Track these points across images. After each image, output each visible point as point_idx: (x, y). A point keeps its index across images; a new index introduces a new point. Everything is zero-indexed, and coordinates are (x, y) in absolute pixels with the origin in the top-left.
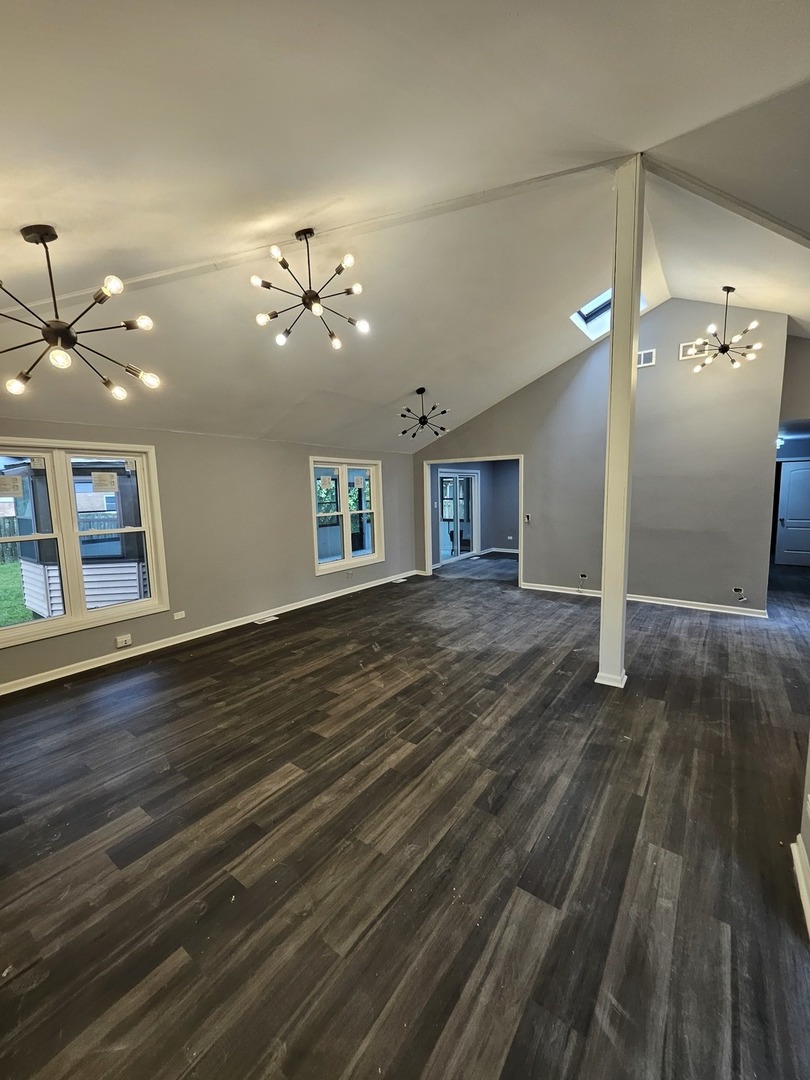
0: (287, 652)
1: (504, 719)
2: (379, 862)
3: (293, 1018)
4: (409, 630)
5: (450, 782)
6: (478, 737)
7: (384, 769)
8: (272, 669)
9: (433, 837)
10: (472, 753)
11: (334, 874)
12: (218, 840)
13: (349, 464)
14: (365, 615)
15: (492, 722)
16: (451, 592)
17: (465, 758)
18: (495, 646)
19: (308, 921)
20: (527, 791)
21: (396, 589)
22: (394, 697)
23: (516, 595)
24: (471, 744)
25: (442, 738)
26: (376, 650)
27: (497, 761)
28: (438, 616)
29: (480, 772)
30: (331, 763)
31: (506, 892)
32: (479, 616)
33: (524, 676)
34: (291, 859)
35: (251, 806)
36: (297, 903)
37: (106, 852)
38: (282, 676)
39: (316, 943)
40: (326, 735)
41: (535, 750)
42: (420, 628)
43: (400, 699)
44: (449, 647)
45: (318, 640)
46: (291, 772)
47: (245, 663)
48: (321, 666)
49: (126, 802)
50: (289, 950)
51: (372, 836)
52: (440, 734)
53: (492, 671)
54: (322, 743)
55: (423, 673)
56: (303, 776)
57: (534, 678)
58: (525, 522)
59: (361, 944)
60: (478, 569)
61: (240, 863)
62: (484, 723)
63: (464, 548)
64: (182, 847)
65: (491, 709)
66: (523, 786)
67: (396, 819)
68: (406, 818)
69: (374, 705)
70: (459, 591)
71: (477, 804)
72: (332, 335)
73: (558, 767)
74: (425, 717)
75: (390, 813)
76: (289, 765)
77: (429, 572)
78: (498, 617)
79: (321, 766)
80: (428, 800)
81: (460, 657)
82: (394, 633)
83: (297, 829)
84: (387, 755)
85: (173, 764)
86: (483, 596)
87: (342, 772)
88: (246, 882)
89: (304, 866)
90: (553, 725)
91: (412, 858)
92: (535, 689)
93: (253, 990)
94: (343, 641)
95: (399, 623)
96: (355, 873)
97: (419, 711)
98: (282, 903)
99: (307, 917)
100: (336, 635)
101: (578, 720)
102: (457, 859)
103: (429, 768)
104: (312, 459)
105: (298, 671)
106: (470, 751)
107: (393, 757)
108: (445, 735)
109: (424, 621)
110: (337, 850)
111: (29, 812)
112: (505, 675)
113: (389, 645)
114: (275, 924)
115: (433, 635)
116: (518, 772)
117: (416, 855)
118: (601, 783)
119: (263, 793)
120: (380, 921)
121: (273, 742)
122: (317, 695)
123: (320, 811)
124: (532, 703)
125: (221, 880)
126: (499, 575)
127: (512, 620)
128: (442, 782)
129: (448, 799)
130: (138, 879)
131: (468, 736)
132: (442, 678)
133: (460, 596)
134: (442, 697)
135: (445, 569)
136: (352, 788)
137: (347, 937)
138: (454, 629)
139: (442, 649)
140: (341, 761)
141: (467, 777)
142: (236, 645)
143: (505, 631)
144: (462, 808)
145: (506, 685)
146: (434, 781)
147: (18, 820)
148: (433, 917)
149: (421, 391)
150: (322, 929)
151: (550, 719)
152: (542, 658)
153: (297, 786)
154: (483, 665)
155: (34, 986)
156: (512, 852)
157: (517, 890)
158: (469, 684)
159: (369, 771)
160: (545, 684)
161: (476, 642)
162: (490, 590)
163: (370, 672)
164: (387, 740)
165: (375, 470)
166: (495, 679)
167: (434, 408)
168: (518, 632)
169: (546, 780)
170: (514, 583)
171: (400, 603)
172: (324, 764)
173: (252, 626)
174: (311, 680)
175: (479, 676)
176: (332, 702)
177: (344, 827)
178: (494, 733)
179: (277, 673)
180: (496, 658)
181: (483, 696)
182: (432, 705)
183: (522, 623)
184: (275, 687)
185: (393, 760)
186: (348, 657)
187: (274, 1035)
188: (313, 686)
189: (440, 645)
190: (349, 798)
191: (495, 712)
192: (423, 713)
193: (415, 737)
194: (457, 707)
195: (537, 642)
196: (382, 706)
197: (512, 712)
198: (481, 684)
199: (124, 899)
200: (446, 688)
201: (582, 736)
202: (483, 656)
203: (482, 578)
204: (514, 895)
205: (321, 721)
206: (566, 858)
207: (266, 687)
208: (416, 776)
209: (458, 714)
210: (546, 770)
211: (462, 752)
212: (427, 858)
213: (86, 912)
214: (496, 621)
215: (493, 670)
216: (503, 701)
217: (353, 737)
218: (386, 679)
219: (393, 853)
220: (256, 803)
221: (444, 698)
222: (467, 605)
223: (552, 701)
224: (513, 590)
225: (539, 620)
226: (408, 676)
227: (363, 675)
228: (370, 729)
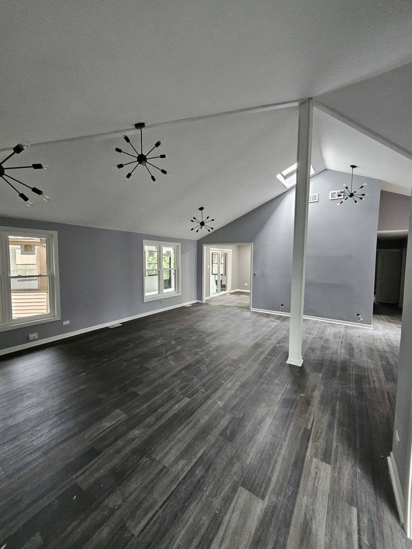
0: (124, 344)
1: (238, 384)
2: (164, 471)
4: (191, 332)
5: (207, 422)
6: (224, 394)
7: (170, 414)
8: (114, 354)
9: (195, 455)
10: (220, 404)
11: (136, 480)
14: (169, 324)
15: (232, 386)
16: (215, 312)
17: (216, 406)
18: (236, 342)
19: (118, 512)
20: (248, 427)
21: (186, 310)
22: (180, 371)
24: (220, 398)
25: (204, 395)
26: (172, 343)
27: (233, 408)
28: (207, 325)
29: (224, 416)
30: (142, 410)
31: (234, 490)
32: (228, 325)
33: (250, 359)
34: (112, 471)
35: (93, 437)
36: (113, 500)
38: (120, 358)
39: (121, 527)
40: (141, 393)
41: (254, 402)
42: (197, 331)
43: (183, 372)
44: (212, 343)
45: (143, 337)
46: (118, 415)
47: (100, 350)
48: (142, 352)
50: (105, 531)
51: (161, 455)
52: (204, 393)
54: (138, 398)
55: (197, 357)
56: (125, 418)
57: (255, 360)
58: (253, 277)
59: (148, 527)
60: (229, 300)
61: (82, 474)
62: (227, 386)
63: (223, 289)
65: (232, 378)
66: (247, 423)
67: (176, 444)
68: (181, 443)
69: (169, 375)
70: (219, 312)
71: (221, 434)
73: (265, 412)
74: (196, 382)
75: (172, 440)
76: (118, 411)
77: (204, 301)
78: (238, 326)
79: (136, 411)
80: (194, 432)
81: (217, 348)
82: (183, 334)
83: (118, 451)
84: (174, 405)
86: (231, 315)
87: (147, 415)
88: (84, 487)
89: (119, 475)
90: (264, 387)
91: (183, 469)
92: (256, 366)
94: (155, 338)
95: (186, 329)
97: (193, 379)
98: (104, 499)
99: (118, 508)
100: (152, 335)
101: (277, 385)
102: (208, 469)
103: (196, 413)
104: (144, 241)
105: (129, 355)
106: (219, 402)
107: (177, 406)
108: (206, 393)
109: (199, 328)
112: (240, 359)
113: (180, 341)
115: (204, 336)
116: (244, 415)
117: (185, 467)
118: (288, 422)
119: (101, 428)
120: (160, 511)
121: (111, 397)
122: (138, 369)
123: (133, 440)
124: (253, 375)
126: (240, 303)
127: (245, 328)
128: (202, 422)
129: (205, 432)
131: (218, 394)
132: (207, 360)
133: (219, 314)
135: (212, 300)
136: (152, 425)
137: (140, 522)
138: (215, 333)
139: (208, 343)
140: (148, 409)
141: (216, 418)
142: (97, 340)
143: (241, 334)
144: (213, 437)
145: (241, 365)
146: (198, 421)
148: (192, 507)
149: (201, 209)
151: (263, 384)
152: (260, 349)
153: (121, 424)
154: (230, 352)
156: (239, 464)
157: (240, 488)
158: (221, 364)
159: (163, 414)
160: (261, 364)
161: (225, 341)
162: (234, 312)
163: (169, 356)
164: (175, 396)
165: (177, 248)
166: (235, 361)
167: (208, 218)
168: (248, 335)
169: (259, 419)
170: (247, 308)
171: (187, 317)
172: (138, 411)
173: (107, 328)
174: (136, 360)
175: (227, 359)
176: (146, 373)
177: (145, 451)
178: (233, 392)
179: (118, 356)
180: (236, 349)
181: (228, 370)
182: (200, 376)
183: (250, 330)
184: (116, 364)
185: (177, 408)
186: (157, 347)
188: (136, 363)
189: (207, 341)
190: (150, 431)
191: (233, 380)
192: (195, 380)
193: (190, 394)
194: (213, 377)
195: (257, 340)
196: (173, 376)
197: (242, 380)
198: (227, 364)
200: (207, 367)
201: (279, 394)
202: (229, 348)
203: (231, 305)
204: (238, 492)
205: (139, 384)
206: (268, 468)
207: (111, 364)
208: (188, 418)
209: (214, 381)
210: (259, 414)
211: (215, 403)
212: (191, 469)
214: (237, 329)
215: (234, 356)
216: (239, 373)
218: (177, 360)
219: (172, 466)
220: (95, 435)
221: (207, 371)
222: (222, 320)
223: (264, 374)
224: (246, 311)
225: (259, 328)
226: (189, 358)
227: (164, 358)
228: (165, 389)
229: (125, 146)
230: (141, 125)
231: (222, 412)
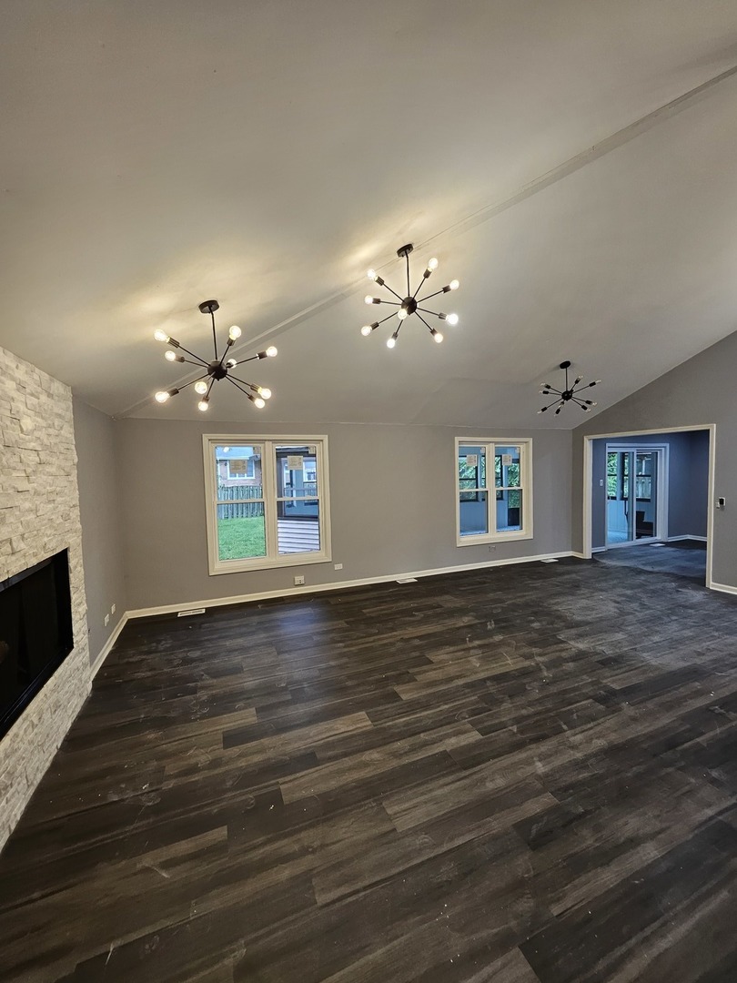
0: (409, 612)
1: (600, 743)
2: (391, 836)
3: (261, 932)
4: (535, 614)
5: (499, 790)
6: (556, 752)
7: (437, 749)
8: (390, 625)
9: (451, 839)
10: (540, 768)
11: (348, 827)
12: (285, 755)
13: (496, 443)
14: (495, 591)
15: (583, 742)
16: (605, 580)
17: (529, 770)
18: (633, 653)
19: (310, 857)
20: (587, 840)
21: (541, 569)
22: (484, 680)
23: (696, 596)
24: (542, 758)
25: (515, 739)
26: (489, 627)
27: (566, 788)
28: (573, 606)
29: (539, 793)
30: (396, 725)
31: (502, 944)
32: (629, 614)
33: (656, 699)
34: (324, 796)
35: (320, 737)
36: (310, 837)
37: (223, 733)
38: (395, 633)
39: (306, 878)
40: (404, 697)
41: (626, 796)
42: (548, 614)
43: (489, 683)
44: (572, 643)
45: (441, 607)
46: (362, 720)
47: (373, 615)
48: (431, 632)
49: (250, 701)
50: (284, 873)
51: (396, 808)
52: (514, 733)
53: (613, 682)
54: (397, 703)
55: (527, 663)
56: (368, 728)
57: (668, 707)
58: (716, 508)
59: (338, 905)
60: (656, 558)
61: (290, 781)
62: (572, 739)
63: (642, 531)
64: (263, 750)
65: (589, 726)
66: (585, 832)
67: (426, 803)
68: (435, 806)
69: (461, 682)
70: (616, 581)
71: (518, 826)
72: (433, 332)
73: (648, 829)
74: (507, 711)
75: (423, 794)
76: (363, 714)
77: (587, 554)
78: (655, 620)
79: (388, 724)
80: (466, 798)
81: (580, 656)
82: (516, 614)
83: (341, 772)
84: (448, 736)
85: (288, 684)
86: (645, 592)
87: (401, 736)
88: (286, 799)
89: (330, 807)
90: (669, 774)
91: (420, 849)
92: (665, 720)
93: (251, 887)
94: (462, 611)
95: (527, 605)
96: (364, 836)
97: (503, 702)
98: (300, 830)
99: (311, 853)
100: (458, 605)
101: (714, 781)
102: (465, 875)
103: (483, 766)
104: (457, 439)
105: (411, 632)
106: (539, 764)
107: (453, 740)
108: (520, 736)
109: (555, 608)
110: (362, 806)
111: (203, 688)
112: (628, 692)
113: (505, 625)
114: (287, 845)
115: (559, 625)
116: (586, 813)
117: (426, 848)
119: (334, 730)
120: (363, 893)
121: (361, 689)
122: (416, 657)
123: (366, 765)
124: (651, 736)
125: (270, 789)
126: (684, 568)
127: (674, 626)
128: (490, 786)
129: (486, 806)
130: (231, 760)
131: (544, 747)
132: (545, 674)
133: (614, 587)
134: (536, 694)
135: (610, 554)
136: (401, 755)
137: (330, 891)
138: (588, 623)
139: (562, 642)
140: (404, 726)
141: (521, 792)
142: (374, 598)
143: (656, 638)
144: (499, 823)
145: (625, 705)
146: (483, 780)
147: (194, 691)
148: (412, 920)
149: (565, 365)
150: (315, 872)
151: (670, 765)
152: (697, 684)
153: (359, 735)
154: (606, 671)
155: (150, 804)
156: (532, 903)
157: (516, 951)
158: (574, 689)
159: (425, 744)
160: (684, 718)
161: (605, 645)
162: (659, 586)
163: (474, 648)
164: (457, 721)
165: (525, 449)
166: (613, 693)
167: (577, 382)
168: (674, 644)
169: (622, 839)
170: (700, 582)
171: (538, 584)
172: (390, 723)
173: (395, 583)
174: (417, 642)
175: (592, 683)
176: (425, 668)
177: (375, 790)
178: (579, 755)
179: (393, 629)
180: (627, 668)
181: (588, 708)
182: (520, 700)
183: (688, 633)
184: (385, 642)
185: (452, 743)
186: (459, 628)
187: (242, 937)
188: (416, 648)
189: (561, 637)
190: (395, 763)
191: (591, 732)
192: (507, 705)
193: (485, 727)
194: (548, 710)
195: (698, 661)
196: (467, 685)
197: (614, 737)
198: (591, 694)
199: (216, 772)
200: (543, 687)
201: (709, 805)
202: (607, 662)
203: (656, 569)
204: (509, 955)
205: (408, 682)
207: (379, 639)
208: (466, 769)
209: (544, 719)
210: (627, 827)
211: (529, 762)
212: (435, 857)
213: (193, 770)
214: (649, 624)
215: (615, 681)
216: (611, 722)
217: (426, 707)
218: (484, 659)
219: (406, 834)
220: (324, 736)
221: (538, 696)
222: (619, 599)
223: (683, 743)
224: (694, 589)
225: (716, 634)
226: (509, 662)
227: (464, 650)
228: (446, 704)
229: (381, 292)
230: (405, 250)
231: (539, 785)
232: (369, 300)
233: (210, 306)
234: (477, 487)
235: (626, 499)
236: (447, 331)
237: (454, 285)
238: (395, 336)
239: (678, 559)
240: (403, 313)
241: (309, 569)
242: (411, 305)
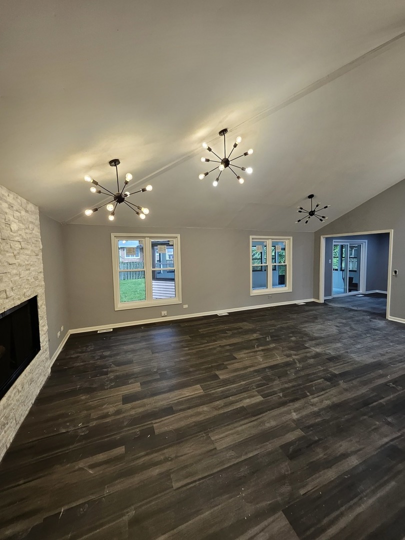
0: (224, 331)
1: (327, 403)
2: (214, 452)
3: (143, 502)
4: (293, 333)
5: (272, 428)
6: (303, 408)
7: (239, 405)
8: (214, 338)
9: (246, 454)
10: (295, 416)
11: (190, 447)
12: (156, 408)
13: (272, 239)
14: (271, 320)
15: (318, 402)
16: (331, 315)
17: (288, 417)
18: (346, 354)
19: (169, 463)
20: (320, 454)
21: (296, 308)
22: (265, 368)
23: (381, 323)
24: (296, 410)
25: (281, 400)
26: (268, 340)
27: (309, 427)
28: (315, 329)
29: (293, 430)
30: (216, 392)
31: (273, 509)
32: (344, 333)
33: (358, 379)
34: (177, 430)
35: (175, 399)
36: (169, 452)
37: (123, 396)
38: (216, 343)
39: (166, 475)
40: (221, 377)
41: (341, 431)
42: (300, 333)
43: (267, 370)
44: (313, 348)
45: (242, 328)
46: (198, 389)
47: (205, 333)
48: (236, 342)
49: (137, 379)
50: (155, 471)
51: (217, 437)
52: (281, 398)
53: (335, 369)
54: (218, 381)
55: (288, 359)
56: (201, 394)
57: (365, 383)
58: (393, 276)
59: (185, 488)
60: (357, 303)
61: (159, 422)
62: (312, 400)
63: (351, 288)
64: (144, 405)
65: (322, 393)
66: (319, 450)
67: (232, 434)
68: (238, 436)
69: (252, 369)
70: (337, 315)
71: (282, 447)
72: (238, 178)
73: (353, 449)
74: (277, 385)
75: (231, 430)
76: (198, 386)
77: (322, 301)
78: (358, 336)
79: (212, 392)
80: (254, 432)
81: (317, 355)
82: (282, 333)
83: (187, 417)
84: (245, 398)
85: (158, 370)
86: (353, 321)
87: (220, 398)
88: (157, 432)
89: (181, 436)
90: (365, 419)
91: (230, 459)
92: (363, 390)
93: (136, 479)
94: (253, 331)
95: (288, 328)
96: (199, 452)
97: (275, 380)
98: (164, 448)
99: (170, 460)
100: (251, 328)
101: (389, 424)
102: (253, 473)
103: (264, 414)
104: (251, 237)
105: (224, 342)
106: (294, 414)
107: (248, 400)
108: (284, 399)
109: (304, 329)
110: (197, 436)
111: (111, 372)
112: (343, 375)
113: (276, 338)
114: (156, 456)
115: (306, 339)
116: (320, 440)
117: (232, 458)
119: (182, 395)
120: (198, 482)
121: (197, 373)
122: (228, 356)
123: (199, 414)
124: (354, 399)
125: (149, 426)
126: (374, 308)
127: (369, 340)
128: (268, 425)
129: (265, 436)
130: (126, 411)
131: (297, 404)
132: (298, 365)
133: (336, 318)
134: (293, 376)
135: (334, 300)
136: (219, 408)
137: (181, 481)
138: (321, 338)
139: (307, 348)
140: (221, 393)
141: (284, 429)
142: (205, 324)
143: (359, 346)
144: (272, 445)
145: (341, 382)
146: (263, 423)
147: (106, 373)
148: (224, 497)
149: (311, 196)
150: (172, 471)
151: (364, 415)
152: (380, 371)
153: (196, 397)
154: (331, 364)
155: (83, 434)
156: (289, 488)
157: (280, 513)
158: (314, 374)
159: (232, 403)
160: (373, 390)
161: (331, 350)
162: (361, 318)
163: (259, 351)
164: (249, 390)
165: (288, 243)
166: (335, 376)
167: (317, 206)
168: (368, 349)
169: (339, 454)
170: (383, 316)
171: (295, 316)
172: (213, 391)
173: (216, 315)
174: (228, 348)
175: (324, 370)
176: (232, 361)
177: (205, 427)
178: (316, 409)
179: (215, 341)
180: (343, 362)
181: (320, 384)
182: (284, 379)
183: (376, 343)
184: (211, 347)
185: (247, 402)
186: (251, 340)
187: (133, 505)
188: (227, 351)
189: (307, 345)
190: (216, 413)
191: (323, 396)
192: (276, 382)
193: (265, 394)
194: (300, 385)
195: (381, 359)
196: (255, 371)
197: (335, 400)
198: (323, 376)
199: (118, 417)
200: (296, 373)
201: (386, 436)
202: (332, 359)
203: (359, 309)
204: (276, 516)
205: (223, 369)
207: (208, 346)
208: (254, 416)
209: (298, 389)
210: (341, 448)
211: (289, 413)
212: (237, 463)
213: (106, 416)
214: (355, 339)
215: (336, 369)
216: (333, 391)
217: (233, 383)
218: (266, 357)
219: (222, 451)
220: (177, 398)
221: (293, 378)
222: (338, 325)
223: (372, 403)
224: (379, 319)
225: (391, 344)
226: (279, 358)
227: (254, 352)
228: (244, 381)
229: (210, 155)
230: (224, 132)
231: (293, 425)
232: (203, 160)
233: (115, 162)
234: (262, 263)
235: (343, 271)
236: (246, 177)
237: (250, 152)
238: (217, 180)
239: (371, 303)
240: (222, 167)
241: (170, 308)
242: (226, 162)
